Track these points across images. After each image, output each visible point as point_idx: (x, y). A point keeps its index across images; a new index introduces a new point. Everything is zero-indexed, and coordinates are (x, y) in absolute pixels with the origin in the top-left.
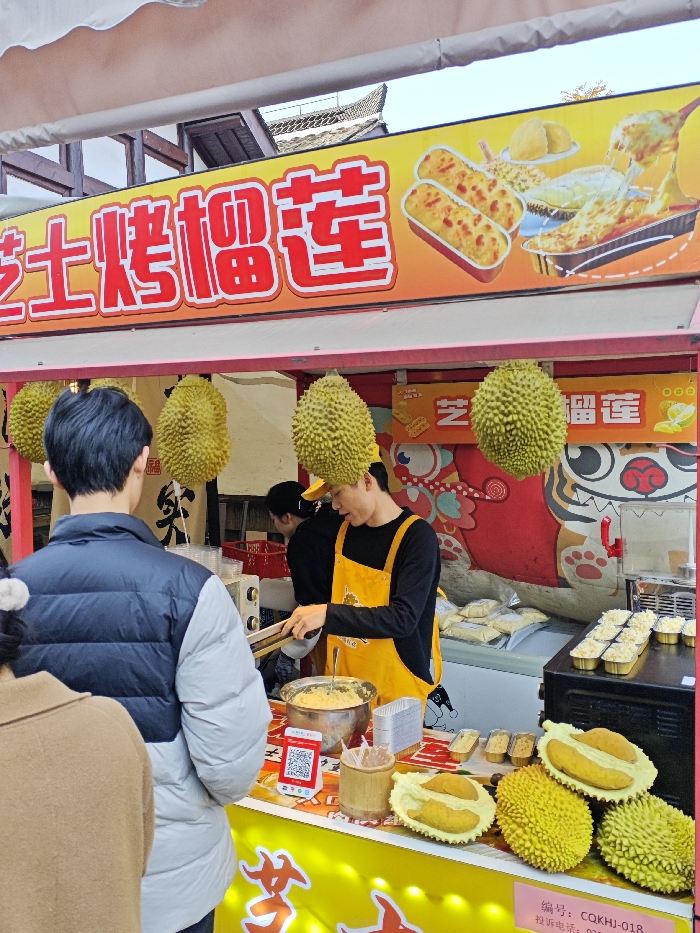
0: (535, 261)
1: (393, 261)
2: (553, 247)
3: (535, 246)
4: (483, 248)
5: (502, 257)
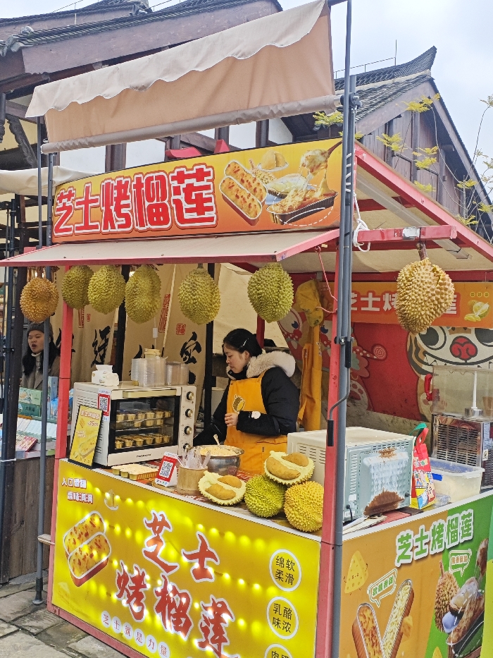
0: (271, 216)
1: (216, 213)
2: (278, 211)
3: (271, 210)
4: (251, 209)
5: (259, 213)
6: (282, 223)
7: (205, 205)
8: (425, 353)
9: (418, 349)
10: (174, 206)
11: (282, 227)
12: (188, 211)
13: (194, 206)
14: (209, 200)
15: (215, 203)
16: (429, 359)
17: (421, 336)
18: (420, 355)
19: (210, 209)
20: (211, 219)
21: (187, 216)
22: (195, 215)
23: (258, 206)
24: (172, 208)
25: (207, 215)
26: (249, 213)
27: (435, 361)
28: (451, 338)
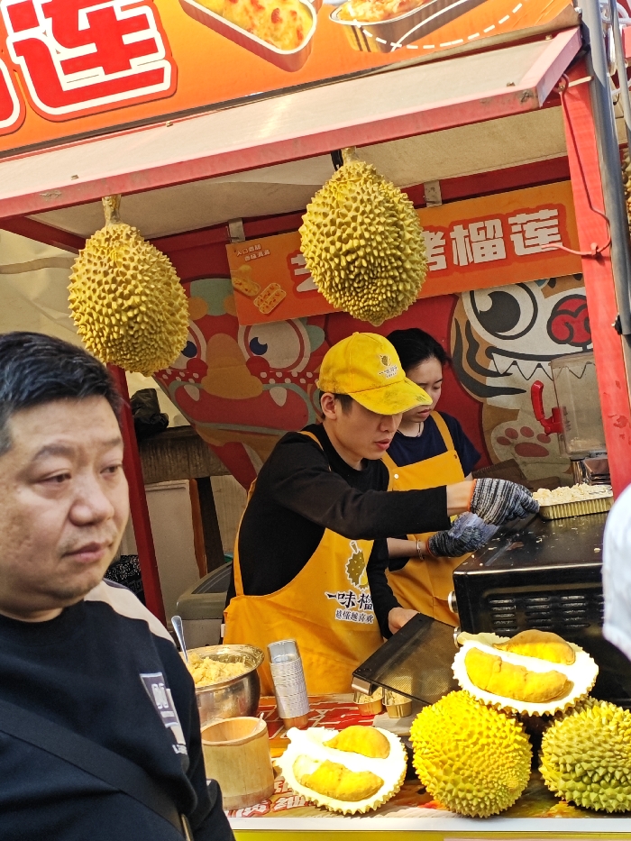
0: (350, 36)
1: (169, 57)
2: (369, 15)
3: (347, 16)
4: (282, 26)
5: (309, 35)
6: (387, 48)
7: (129, 39)
8: (491, 351)
9: (474, 345)
10: (20, 61)
11: (383, 59)
12: (71, 66)
13: (90, 49)
14: (141, 23)
15: (160, 29)
16: (501, 363)
17: (481, 316)
18: (480, 358)
19: (148, 47)
20: (155, 76)
21: (68, 82)
22: (97, 75)
23: (302, 14)
24: (14, 69)
25: (139, 65)
26: (277, 39)
27: (515, 363)
28: (547, 305)
